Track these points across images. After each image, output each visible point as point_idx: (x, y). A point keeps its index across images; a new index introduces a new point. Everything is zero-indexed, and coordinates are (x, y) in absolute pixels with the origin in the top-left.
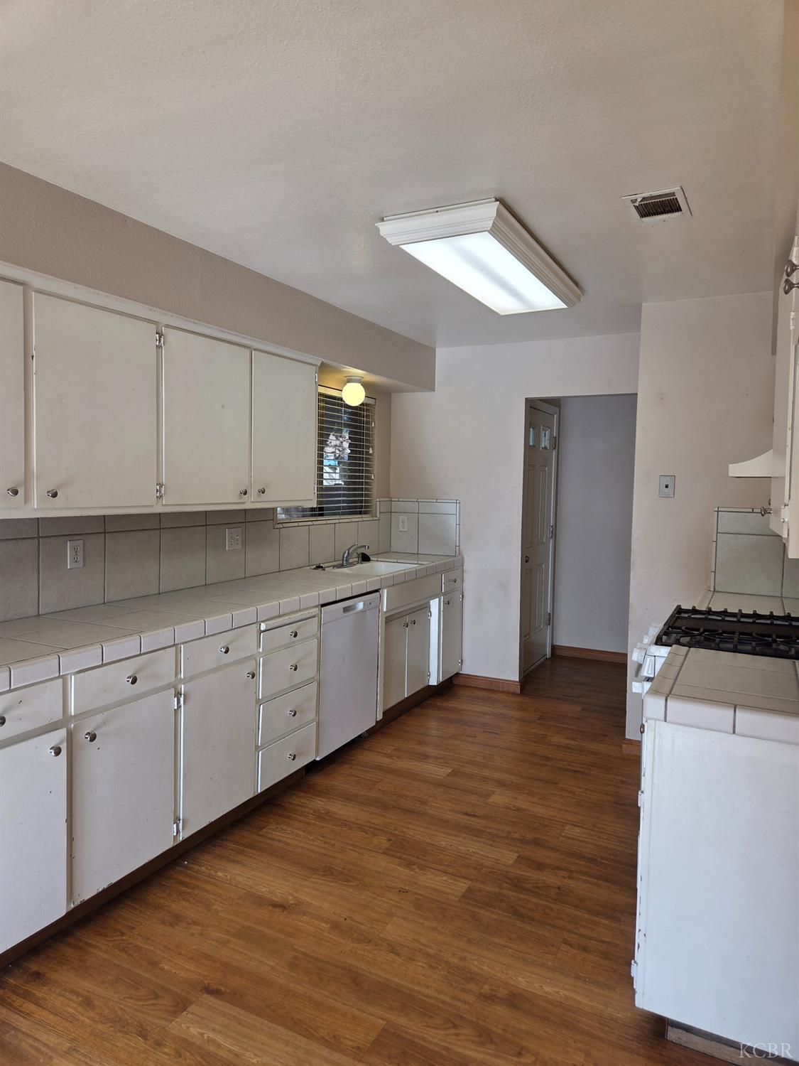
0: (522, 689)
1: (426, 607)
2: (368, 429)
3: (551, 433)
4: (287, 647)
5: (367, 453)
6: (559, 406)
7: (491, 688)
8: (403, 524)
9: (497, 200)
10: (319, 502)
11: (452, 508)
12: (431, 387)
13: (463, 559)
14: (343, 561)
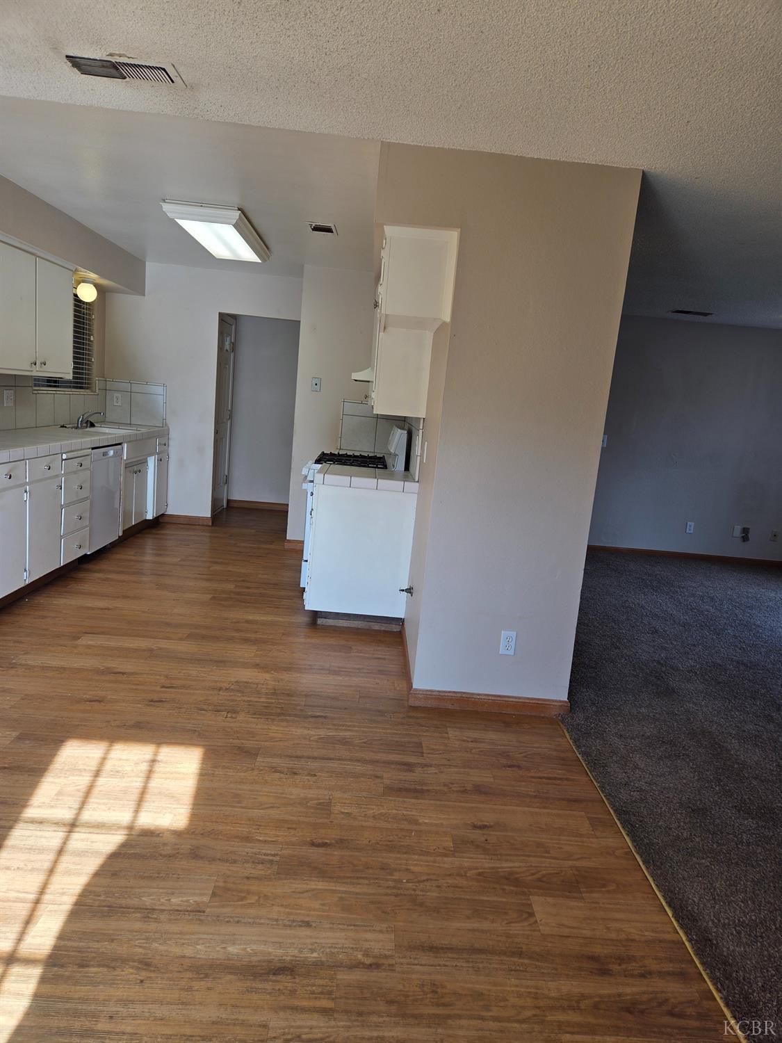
0: (213, 523)
1: (145, 462)
2: (90, 320)
3: (231, 339)
4: (75, 472)
5: (89, 340)
6: (236, 319)
7: (190, 523)
8: (117, 401)
9: (239, 209)
10: (74, 378)
11: (160, 390)
12: (142, 292)
13: (169, 429)
14: (78, 424)
